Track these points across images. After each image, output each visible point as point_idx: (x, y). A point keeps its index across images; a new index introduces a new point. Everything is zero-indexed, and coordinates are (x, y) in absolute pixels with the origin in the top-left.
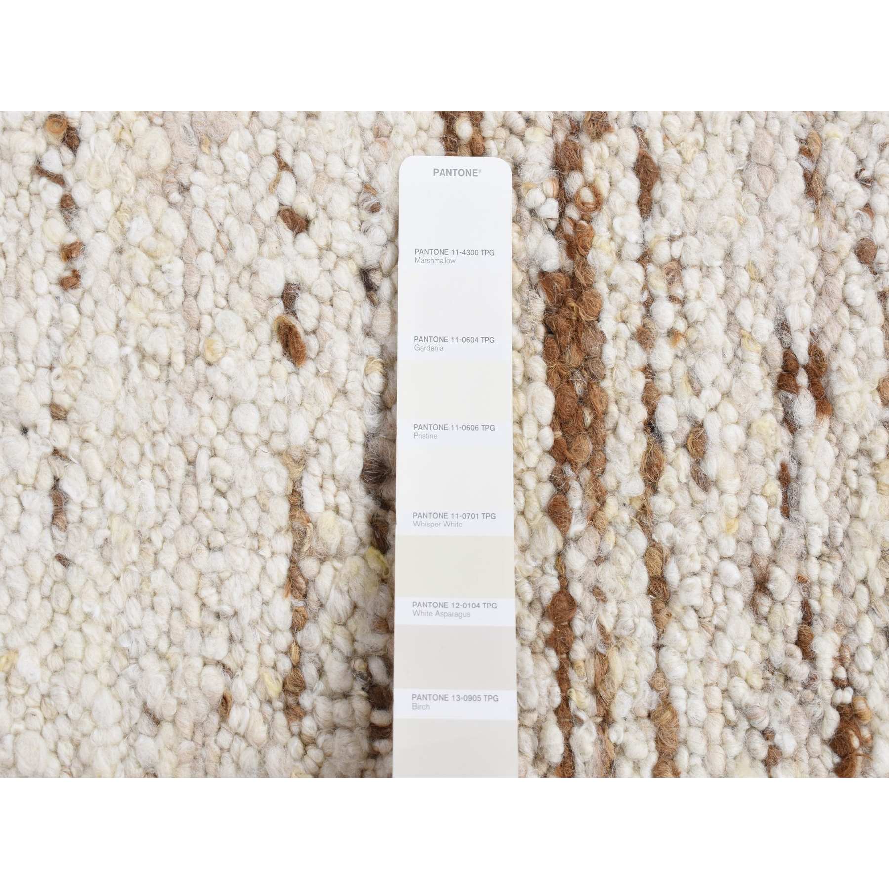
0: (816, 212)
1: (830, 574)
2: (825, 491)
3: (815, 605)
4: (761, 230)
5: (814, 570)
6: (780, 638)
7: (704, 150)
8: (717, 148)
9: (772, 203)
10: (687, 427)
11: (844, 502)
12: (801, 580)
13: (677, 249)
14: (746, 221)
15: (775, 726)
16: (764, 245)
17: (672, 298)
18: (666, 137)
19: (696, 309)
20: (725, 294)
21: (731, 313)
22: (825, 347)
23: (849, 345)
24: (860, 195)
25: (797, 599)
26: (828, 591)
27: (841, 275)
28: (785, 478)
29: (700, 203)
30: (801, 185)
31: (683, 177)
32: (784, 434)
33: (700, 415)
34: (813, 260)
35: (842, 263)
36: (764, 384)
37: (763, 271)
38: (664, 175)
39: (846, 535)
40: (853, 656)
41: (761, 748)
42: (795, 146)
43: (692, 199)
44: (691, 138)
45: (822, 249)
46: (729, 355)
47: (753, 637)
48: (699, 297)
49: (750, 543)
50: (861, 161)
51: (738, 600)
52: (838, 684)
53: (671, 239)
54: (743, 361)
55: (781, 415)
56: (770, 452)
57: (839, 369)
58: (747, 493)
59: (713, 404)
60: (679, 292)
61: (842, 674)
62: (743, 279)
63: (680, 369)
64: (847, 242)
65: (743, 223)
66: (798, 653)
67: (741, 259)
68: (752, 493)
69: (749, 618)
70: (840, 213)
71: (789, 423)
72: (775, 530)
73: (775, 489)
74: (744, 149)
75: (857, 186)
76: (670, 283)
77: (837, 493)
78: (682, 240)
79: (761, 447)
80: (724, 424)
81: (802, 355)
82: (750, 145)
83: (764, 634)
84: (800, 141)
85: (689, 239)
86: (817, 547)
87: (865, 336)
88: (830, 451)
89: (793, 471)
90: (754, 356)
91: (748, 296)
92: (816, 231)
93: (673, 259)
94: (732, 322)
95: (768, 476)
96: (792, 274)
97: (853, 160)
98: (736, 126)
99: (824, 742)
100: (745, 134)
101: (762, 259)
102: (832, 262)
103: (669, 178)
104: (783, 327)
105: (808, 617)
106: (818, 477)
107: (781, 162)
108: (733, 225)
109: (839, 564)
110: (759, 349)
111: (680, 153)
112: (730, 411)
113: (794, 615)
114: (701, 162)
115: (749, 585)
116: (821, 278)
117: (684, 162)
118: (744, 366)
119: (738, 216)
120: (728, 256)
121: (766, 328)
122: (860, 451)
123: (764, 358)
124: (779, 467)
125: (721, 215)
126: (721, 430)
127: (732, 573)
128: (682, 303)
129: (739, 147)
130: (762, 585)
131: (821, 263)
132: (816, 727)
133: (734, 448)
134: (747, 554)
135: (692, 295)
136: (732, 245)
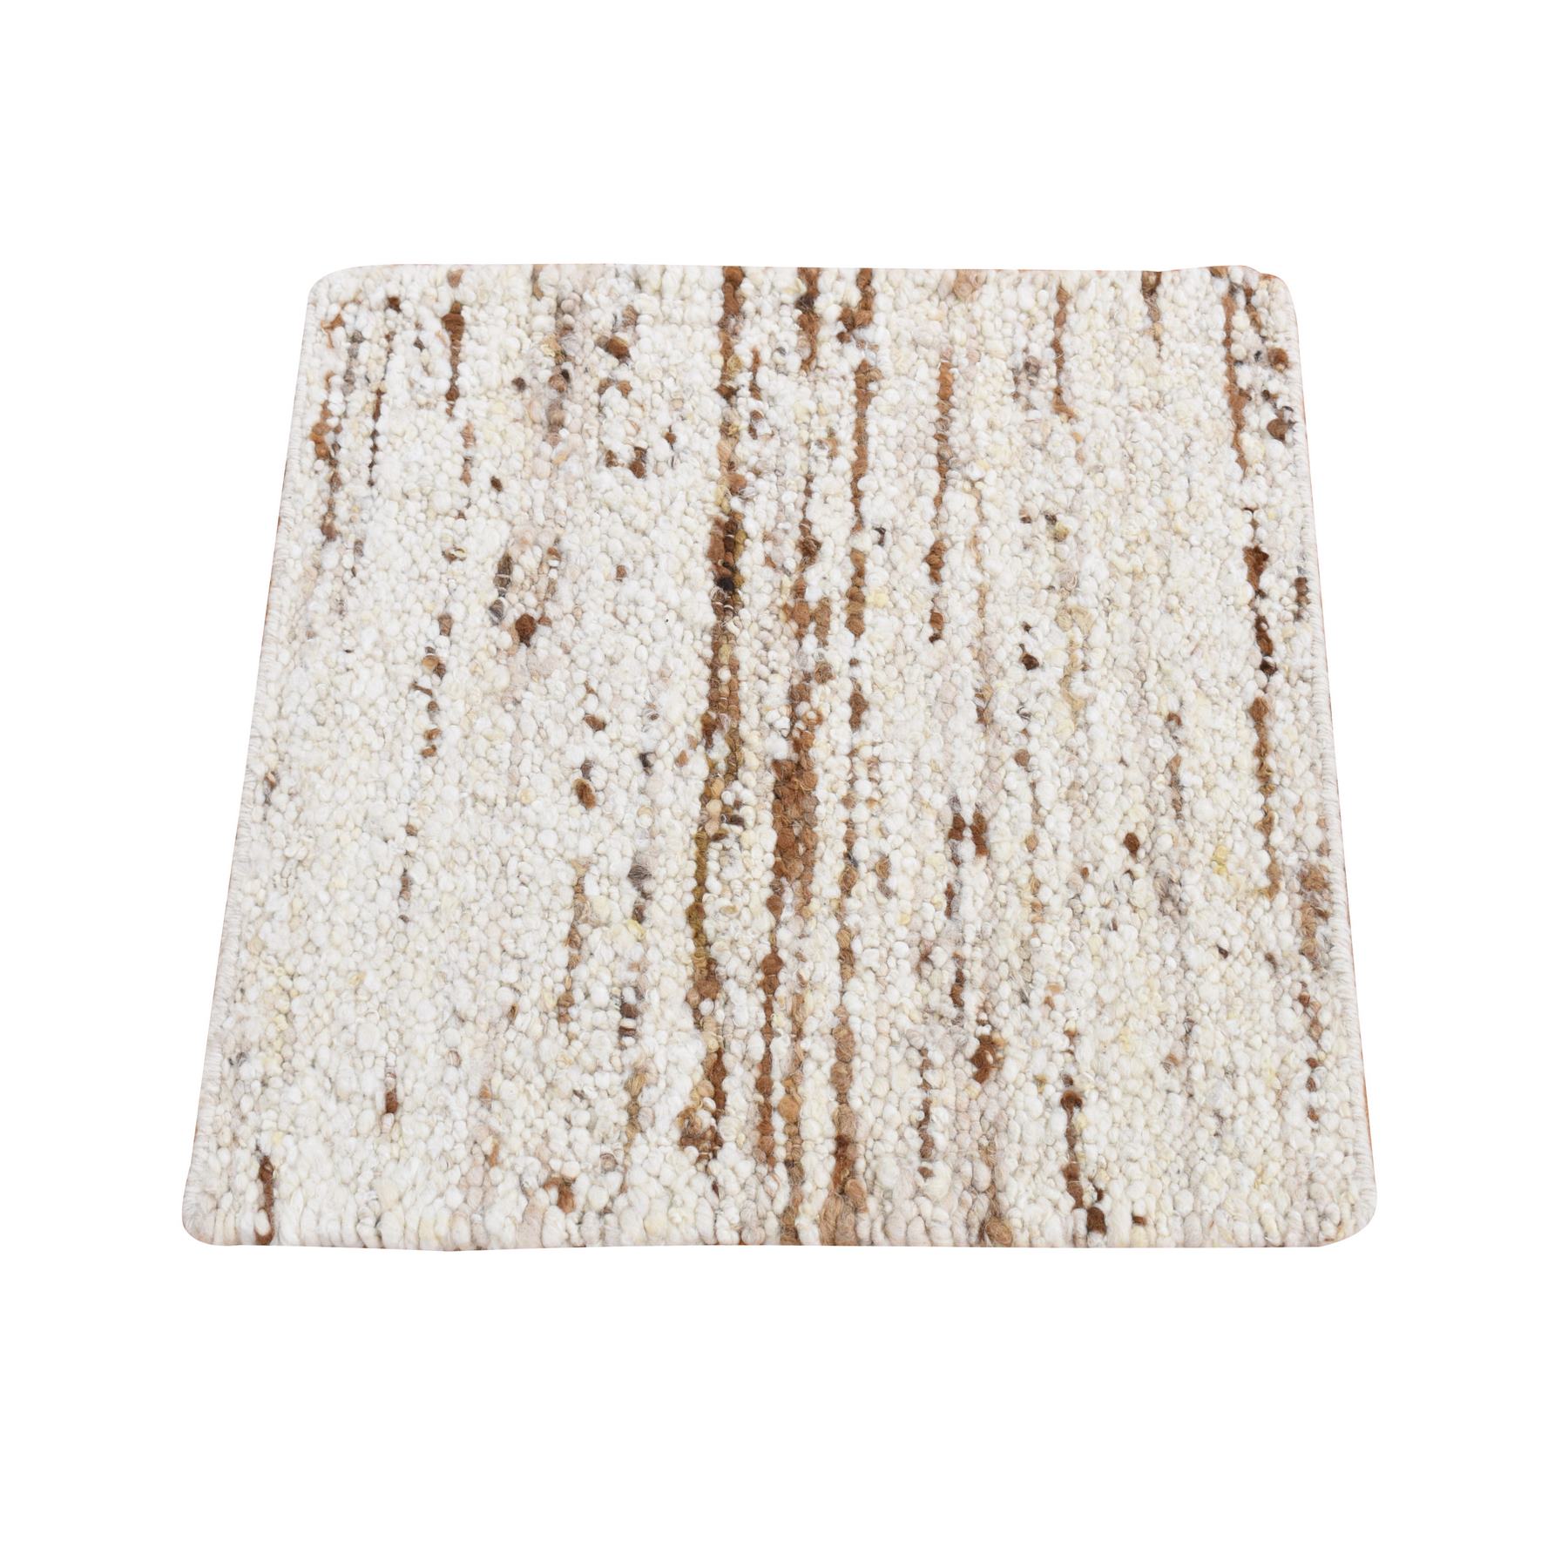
0: (985, 732)
1: (979, 954)
2: (980, 903)
3: (966, 973)
4: (942, 742)
5: (966, 951)
6: (937, 992)
7: (902, 693)
8: (912, 692)
9: (951, 725)
10: (877, 858)
11: (994, 912)
12: (957, 958)
13: (877, 751)
14: (930, 735)
15: (929, 1046)
16: (943, 750)
17: (871, 779)
18: (874, 684)
19: (887, 786)
20: (912, 779)
21: (915, 791)
22: (986, 814)
23: (1005, 814)
24: (1020, 724)
25: (952, 967)
26: (978, 965)
27: (1002, 772)
28: (950, 894)
29: (897, 724)
30: (975, 716)
31: (885, 708)
32: (951, 866)
33: (887, 851)
34: (980, 763)
35: (1003, 764)
36: (938, 835)
37: (941, 766)
38: (871, 706)
39: (994, 931)
40: (994, 1008)
41: (917, 1060)
42: (973, 693)
43: (891, 721)
44: (893, 684)
45: (988, 755)
46: (913, 816)
47: (917, 990)
48: (891, 779)
49: (919, 932)
50: (1021, 704)
51: (907, 966)
52: (981, 1023)
53: (874, 745)
54: (922, 820)
55: (949, 855)
56: (940, 877)
57: (996, 828)
58: (919, 901)
59: (897, 845)
60: (876, 775)
61: (984, 1017)
62: (926, 771)
63: (874, 823)
64: (1008, 752)
65: (927, 737)
66: (950, 1000)
67: (926, 756)
68: (923, 901)
69: (914, 978)
70: (1004, 734)
71: (956, 861)
72: (939, 926)
73: (942, 900)
74: (934, 693)
75: (1018, 718)
76: (870, 770)
77: (990, 906)
78: (881, 745)
79: (933, 872)
80: (905, 857)
81: (968, 817)
82: (938, 690)
83: (924, 987)
84: (976, 690)
85: (886, 745)
86: (971, 937)
87: (1016, 807)
88: (985, 879)
89: (956, 889)
90: (931, 817)
91: (929, 781)
92: (983, 743)
93: (873, 756)
94: (915, 796)
95: (936, 892)
96: (964, 769)
97: (1016, 702)
98: (927, 680)
99: (966, 1059)
100: (935, 684)
101: (941, 761)
102: (996, 763)
103: (874, 708)
104: (955, 801)
105: (960, 980)
106: (975, 893)
107: (960, 701)
108: (920, 737)
109: (987, 948)
110: (935, 813)
111: (884, 693)
112: (909, 849)
113: (948, 977)
114: (900, 700)
115: (916, 954)
116: (986, 773)
117: (886, 699)
118: (923, 823)
119: (924, 732)
120: (916, 756)
121: (940, 801)
122: (1009, 880)
123: (938, 819)
124: (945, 886)
125: (911, 730)
126: (901, 861)
127: (902, 949)
128: (878, 782)
129: (929, 691)
130: (925, 957)
131: (987, 763)
132: (960, 1048)
133: (911, 873)
134: (916, 937)
135: (886, 777)
136: (919, 749)
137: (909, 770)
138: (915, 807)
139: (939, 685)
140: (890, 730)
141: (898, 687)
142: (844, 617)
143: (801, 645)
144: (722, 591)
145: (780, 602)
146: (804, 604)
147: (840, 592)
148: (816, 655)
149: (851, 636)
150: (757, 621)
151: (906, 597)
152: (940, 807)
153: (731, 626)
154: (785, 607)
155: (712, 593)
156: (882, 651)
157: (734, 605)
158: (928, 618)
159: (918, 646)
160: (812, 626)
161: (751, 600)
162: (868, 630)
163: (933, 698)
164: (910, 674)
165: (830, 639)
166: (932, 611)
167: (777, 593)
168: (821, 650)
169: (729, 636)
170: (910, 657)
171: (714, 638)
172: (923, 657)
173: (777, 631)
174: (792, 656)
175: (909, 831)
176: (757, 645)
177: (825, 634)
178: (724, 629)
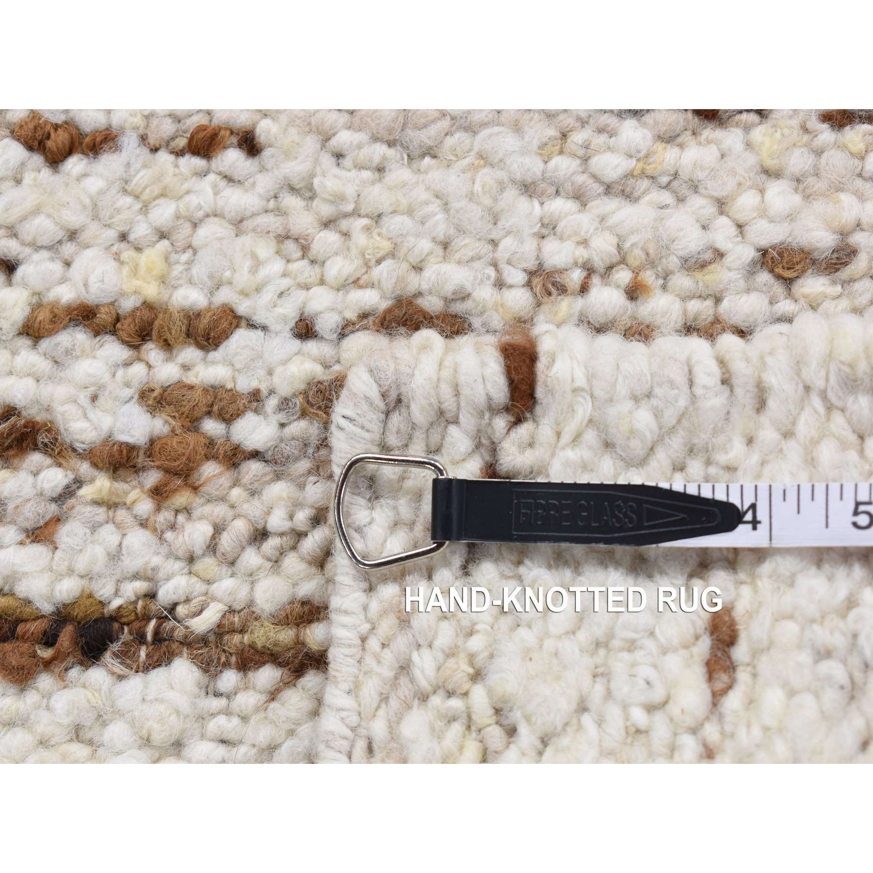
137: (560, 206)
138: (646, 192)
139: (361, 137)
140: (467, 246)
141: (367, 229)
142: (190, 353)
143: (256, 455)
144: (115, 647)
145: (145, 506)
146: (153, 447)
147: (127, 364)
148: (282, 417)
149: (241, 338)
150: (191, 559)
151: (145, 209)
152: (649, 135)
153: (203, 623)
154: (159, 494)
155: (119, 669)
156: (276, 266)
157: (146, 618)
158: (197, 162)
159: (265, 183)
160: (212, 427)
161: (136, 576)
162: (225, 296)
163: (391, 152)
164: (339, 198)
165: (244, 384)
166: (179, 153)
167: (121, 514)
168: (272, 403)
169: (221, 631)
170: (291, 202)
171: (227, 665)
172: (294, 169)
173: (219, 511)
174: (278, 477)
175: (699, 205)
176: (252, 558)
177: (234, 396)
178: (204, 640)
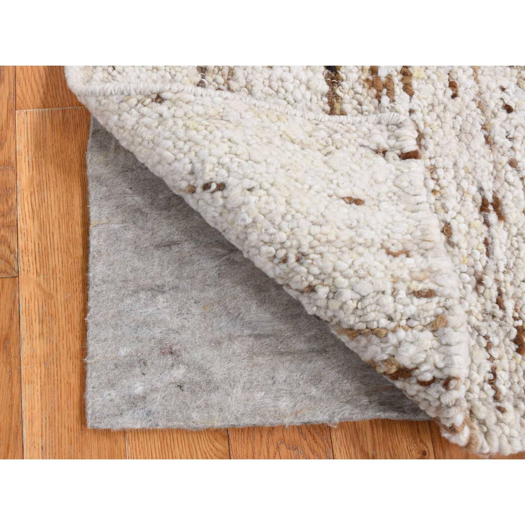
0: (491, 149)
1: (509, 278)
2: (504, 248)
3: (503, 290)
4: (469, 155)
5: (501, 277)
6: (489, 302)
7: (442, 128)
8: (447, 127)
9: (472, 145)
10: (443, 225)
11: (513, 253)
12: (497, 281)
13: (433, 162)
14: (461, 152)
15: (490, 334)
16: (470, 160)
17: (433, 179)
18: (425, 123)
19: (443, 182)
20: (455, 177)
21: (458, 184)
22: (500, 196)
23: (510, 196)
24: (509, 144)
25: (495, 287)
26: (508, 284)
27: (503, 171)
28: (486, 243)
29: (442, 146)
30: (484, 140)
31: (433, 136)
32: (485, 228)
33: (449, 220)
34: (491, 166)
35: (503, 167)
36: (475, 210)
37: (470, 170)
38: (426, 137)
39: (514, 264)
40: (521, 309)
41: (484, 343)
42: (480, 127)
43: (438, 145)
44: (436, 123)
45: (494, 162)
46: (459, 199)
47: (478, 301)
48: (444, 178)
49: (473, 267)
50: (507, 132)
51: (470, 288)
52: (515, 319)
53: (430, 158)
54: (465, 201)
55: (483, 220)
56: (480, 234)
57: (506, 205)
58: (471, 249)
59: (453, 216)
60: (435, 176)
61: (517, 315)
62: (462, 172)
63: (438, 204)
64: (505, 160)
65: (460, 153)
66: (497, 307)
67: (461, 165)
68: (473, 249)
69: (475, 295)
70: (500, 150)
71: (487, 223)
72: (484, 263)
73: (483, 247)
74: (459, 128)
75: (507, 140)
76: (432, 173)
77: (509, 249)
78: (435, 159)
79: (476, 231)
80: (459, 223)
81: (490, 199)
82: (461, 126)
83: (482, 300)
84: (482, 125)
85: (438, 158)
86: (502, 269)
87: (516, 193)
88: (505, 234)
89: (490, 240)
90: (469, 199)
91: (465, 178)
92: (492, 156)
93: (432, 165)
94: (459, 187)
95: (479, 243)
96: (483, 171)
97: (504, 131)
98: (454, 120)
99: (511, 341)
100: (458, 122)
101: (470, 166)
102: (499, 167)
103: (428, 138)
104: (481, 189)
105: (500, 294)
106: (501, 243)
107: (474, 132)
108: (457, 153)
109: (512, 275)
110: (472, 196)
111: (431, 128)
112: (461, 218)
113: (495, 293)
114: (441, 132)
115: (474, 281)
116: (495, 173)
117: (433, 132)
118: (465, 203)
119: (458, 150)
120: (455, 164)
121: (474, 189)
122: (518, 234)
123: (474, 200)
124: (484, 239)
125: (450, 150)
126: (457, 226)
127: (467, 278)
128: (437, 180)
129: (456, 127)
130: (480, 282)
131: (495, 167)
132: (508, 334)
133: (464, 232)
134: (472, 271)
135: (441, 177)
136: (456, 160)
137: (452, 172)
138: (460, 194)
139: (461, 123)
140: (439, 150)
141: (438, 125)
142: (401, 85)
143: (380, 102)
144: (330, 72)
145: (363, 77)
146: (378, 78)
147: (396, 71)
148: (390, 107)
149: (407, 96)
150: (353, 89)
151: (434, 73)
152: (474, 193)
153: (338, 92)
154: (367, 80)
155: (325, 73)
156: (426, 104)
157: (337, 80)
158: (448, 84)
159: (445, 100)
160: (385, 91)
161: (347, 77)
162: (416, 93)
163: (458, 130)
164: (445, 118)
165: (396, 98)
166: (449, 80)
167: (361, 72)
168: (392, 105)
169: (337, 97)
170: (442, 107)
171: (329, 99)
172: (450, 106)
173: (365, 94)
174: (375, 108)
175: (458, 208)
176: (355, 103)
177: (393, 95)
178: (334, 93)
